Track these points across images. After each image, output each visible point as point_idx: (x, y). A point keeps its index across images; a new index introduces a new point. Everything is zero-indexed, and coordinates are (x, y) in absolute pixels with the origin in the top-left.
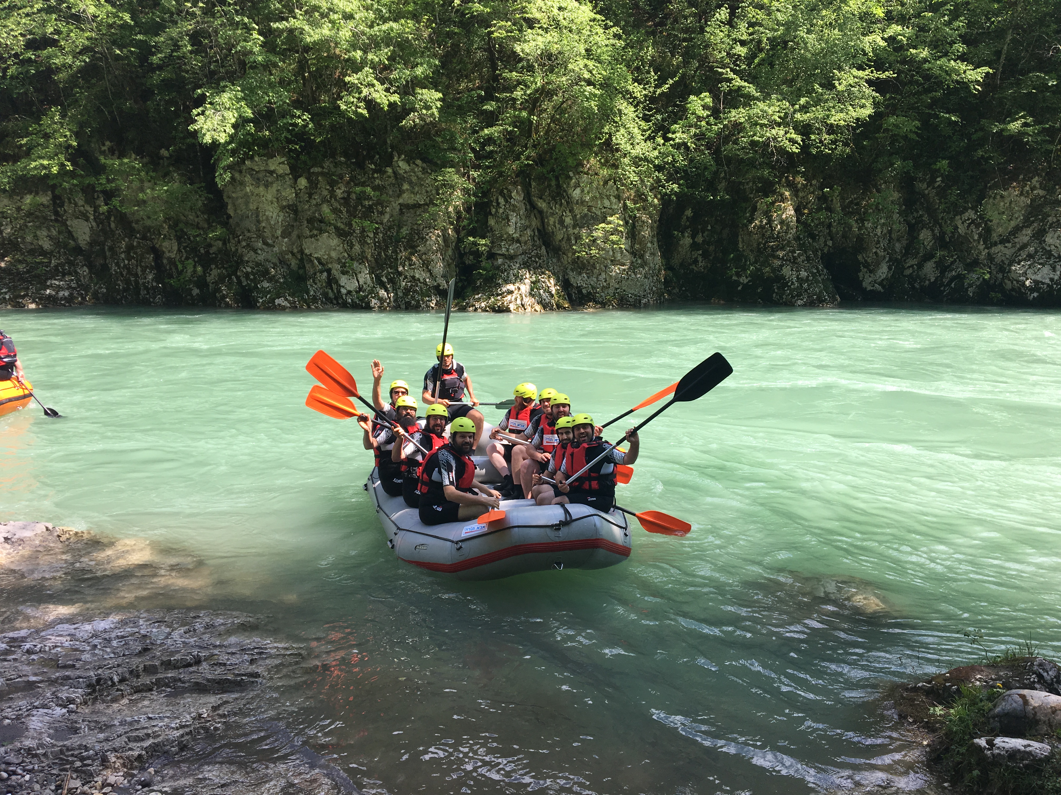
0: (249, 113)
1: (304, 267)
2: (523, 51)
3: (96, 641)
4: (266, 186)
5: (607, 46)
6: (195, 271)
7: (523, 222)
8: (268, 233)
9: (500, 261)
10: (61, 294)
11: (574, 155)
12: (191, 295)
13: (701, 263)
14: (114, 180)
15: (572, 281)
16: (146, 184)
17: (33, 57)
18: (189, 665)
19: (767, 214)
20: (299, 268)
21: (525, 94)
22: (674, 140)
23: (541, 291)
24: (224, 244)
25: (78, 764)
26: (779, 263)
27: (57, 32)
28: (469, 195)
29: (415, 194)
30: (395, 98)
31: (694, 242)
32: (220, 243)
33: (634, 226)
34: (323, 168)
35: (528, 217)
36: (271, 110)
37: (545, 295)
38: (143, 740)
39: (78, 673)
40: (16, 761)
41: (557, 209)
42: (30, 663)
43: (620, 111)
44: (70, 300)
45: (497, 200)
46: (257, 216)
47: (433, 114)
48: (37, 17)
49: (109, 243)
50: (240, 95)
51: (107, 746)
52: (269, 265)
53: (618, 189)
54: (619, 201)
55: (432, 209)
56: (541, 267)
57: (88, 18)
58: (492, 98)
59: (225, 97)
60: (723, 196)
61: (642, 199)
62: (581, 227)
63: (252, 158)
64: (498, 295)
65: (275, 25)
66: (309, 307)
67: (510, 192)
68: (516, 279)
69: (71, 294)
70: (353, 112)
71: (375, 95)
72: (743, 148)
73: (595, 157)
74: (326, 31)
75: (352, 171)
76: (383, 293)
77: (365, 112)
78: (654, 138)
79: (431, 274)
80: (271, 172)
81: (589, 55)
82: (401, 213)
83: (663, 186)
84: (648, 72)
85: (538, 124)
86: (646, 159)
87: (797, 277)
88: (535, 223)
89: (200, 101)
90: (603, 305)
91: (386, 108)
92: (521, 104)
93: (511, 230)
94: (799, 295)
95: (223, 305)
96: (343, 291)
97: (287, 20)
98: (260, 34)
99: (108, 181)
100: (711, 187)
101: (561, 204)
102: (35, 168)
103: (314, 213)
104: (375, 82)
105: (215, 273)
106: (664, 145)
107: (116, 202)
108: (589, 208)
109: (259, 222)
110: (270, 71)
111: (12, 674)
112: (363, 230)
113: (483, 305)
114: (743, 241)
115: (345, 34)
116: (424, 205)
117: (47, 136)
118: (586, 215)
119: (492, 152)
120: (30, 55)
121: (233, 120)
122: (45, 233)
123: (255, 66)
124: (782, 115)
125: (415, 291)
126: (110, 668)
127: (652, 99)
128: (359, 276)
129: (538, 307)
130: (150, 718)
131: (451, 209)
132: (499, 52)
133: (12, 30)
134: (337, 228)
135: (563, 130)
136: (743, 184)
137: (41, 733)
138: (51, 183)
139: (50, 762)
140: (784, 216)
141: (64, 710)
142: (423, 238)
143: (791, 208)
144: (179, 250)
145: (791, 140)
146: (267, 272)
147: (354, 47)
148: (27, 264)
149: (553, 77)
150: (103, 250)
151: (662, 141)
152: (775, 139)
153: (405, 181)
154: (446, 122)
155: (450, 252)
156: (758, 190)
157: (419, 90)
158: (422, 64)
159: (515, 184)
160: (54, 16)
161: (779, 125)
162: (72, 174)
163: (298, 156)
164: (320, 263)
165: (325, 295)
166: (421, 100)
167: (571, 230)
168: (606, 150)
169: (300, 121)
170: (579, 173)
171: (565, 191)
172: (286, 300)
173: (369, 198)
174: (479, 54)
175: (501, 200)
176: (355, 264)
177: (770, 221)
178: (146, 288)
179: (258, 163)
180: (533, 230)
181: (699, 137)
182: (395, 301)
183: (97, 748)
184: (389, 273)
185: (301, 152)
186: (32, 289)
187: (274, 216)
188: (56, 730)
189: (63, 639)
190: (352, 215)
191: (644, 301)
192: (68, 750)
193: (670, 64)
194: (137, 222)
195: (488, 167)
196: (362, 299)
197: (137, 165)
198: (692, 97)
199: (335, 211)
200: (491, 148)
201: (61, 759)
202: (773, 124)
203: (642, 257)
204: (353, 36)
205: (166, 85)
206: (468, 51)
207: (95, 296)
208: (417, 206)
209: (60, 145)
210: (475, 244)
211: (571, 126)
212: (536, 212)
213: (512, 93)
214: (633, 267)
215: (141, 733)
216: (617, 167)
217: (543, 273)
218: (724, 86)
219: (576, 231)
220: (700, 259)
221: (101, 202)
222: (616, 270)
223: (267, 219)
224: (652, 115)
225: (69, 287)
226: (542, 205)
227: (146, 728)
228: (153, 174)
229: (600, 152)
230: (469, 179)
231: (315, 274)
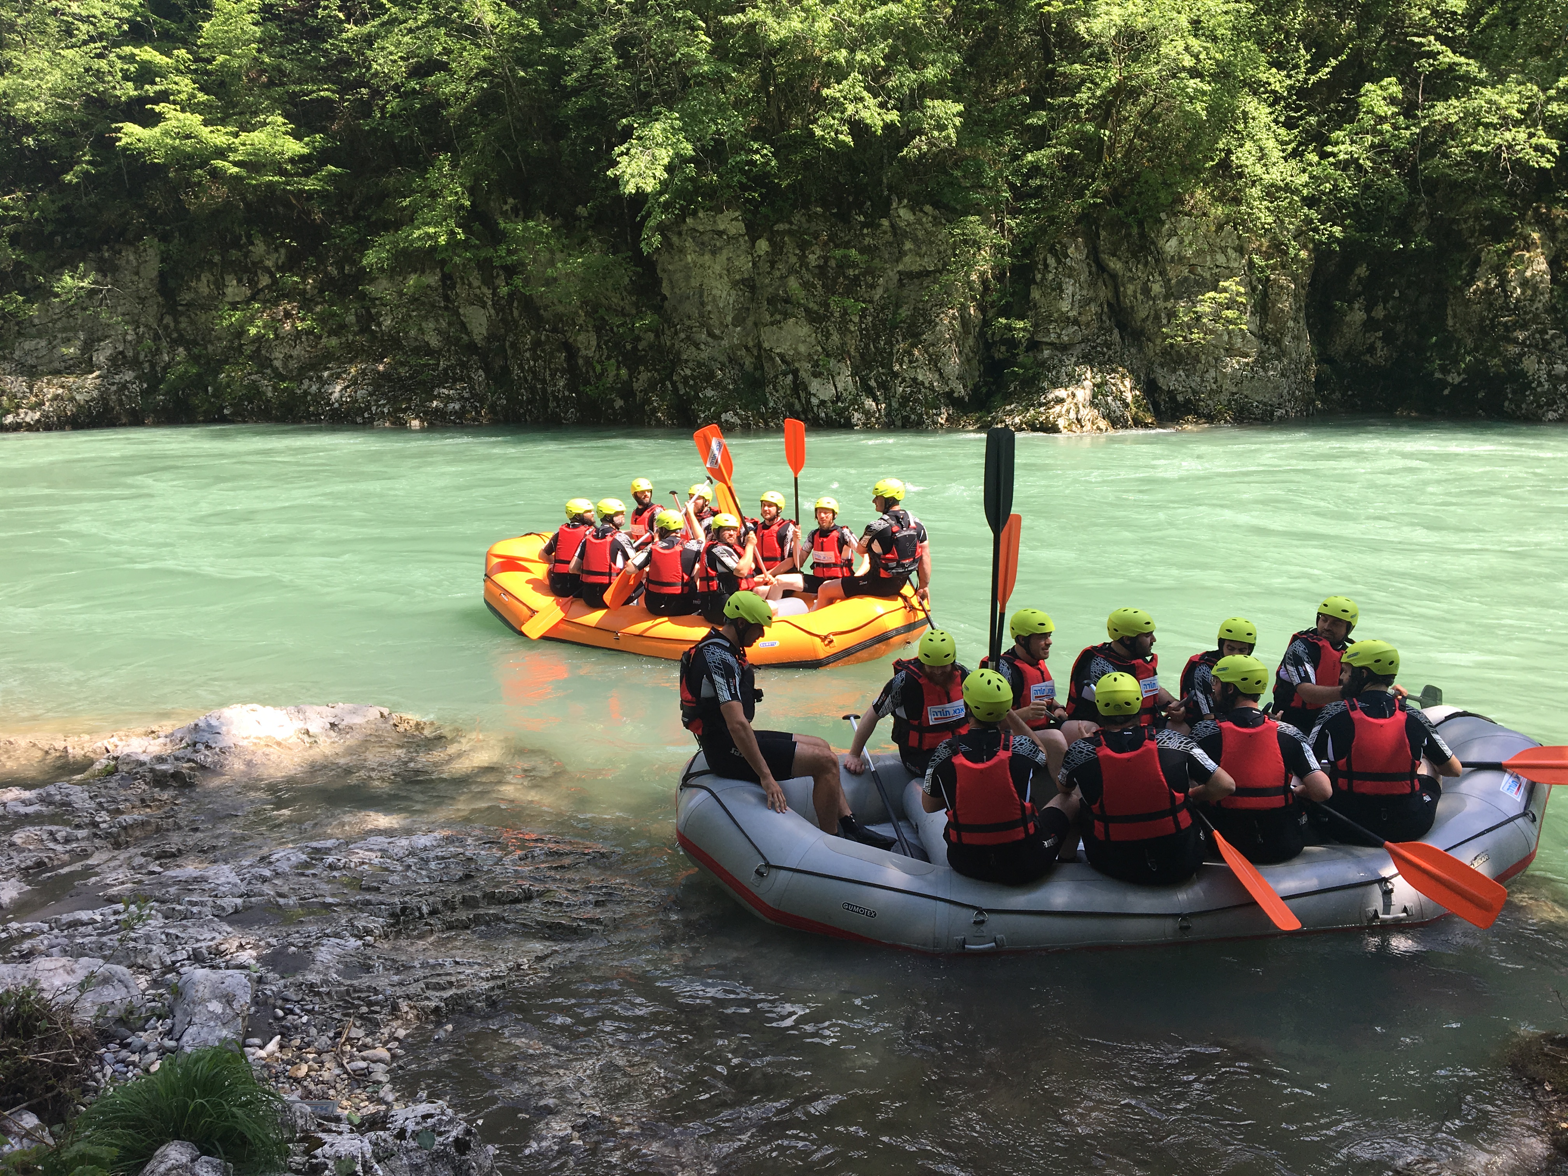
0: (688, 149)
1: (762, 368)
2: (1089, 31)
3: (411, 861)
4: (714, 253)
5: (1226, 13)
6: (618, 375)
7: (1085, 292)
8: (714, 320)
9: (1046, 353)
10: (451, 406)
11: (1170, 186)
12: (613, 408)
13: (1382, 352)
14: (515, 252)
15: (1161, 382)
16: (558, 255)
17: (417, 87)
18: (517, 901)
19: (1499, 270)
20: (756, 369)
21: (1093, 96)
22: (1334, 155)
23: (1110, 399)
24: (657, 336)
25: (364, 1009)
26: (1517, 350)
27: (447, 51)
28: (1003, 255)
29: (922, 256)
30: (893, 116)
31: (1370, 319)
32: (651, 336)
33: (1265, 294)
34: (791, 223)
35: (1092, 284)
36: (720, 143)
37: (1115, 405)
38: (444, 989)
39: (380, 898)
40: (295, 998)
41: (1140, 272)
42: (331, 881)
43: (1245, 113)
44: (461, 414)
45: (1045, 260)
46: (701, 296)
47: (948, 137)
48: (420, 34)
49: (511, 338)
50: (678, 124)
51: (399, 991)
52: (716, 366)
53: (1239, 237)
54: (1242, 255)
55: (944, 278)
56: (1110, 361)
57: (484, 30)
58: (1044, 106)
59: (657, 128)
60: (1421, 242)
61: (1281, 251)
62: (1178, 298)
63: (694, 213)
64: (1041, 405)
65: (727, 19)
66: (766, 424)
67: (1065, 247)
68: (1070, 381)
69: (463, 407)
70: (833, 140)
71: (865, 114)
72: (1459, 163)
73: (1204, 188)
74: (796, 24)
75: (832, 226)
76: (870, 404)
77: (848, 139)
78: (1302, 155)
79: (941, 374)
80: (720, 233)
81: (1197, 29)
82: (901, 284)
83: (1316, 230)
84: (1297, 50)
85: (1113, 142)
86: (1287, 188)
87: (1549, 373)
88: (1104, 293)
89: (627, 134)
90: (1211, 418)
91: (879, 132)
92: (1086, 112)
93: (1065, 306)
94: (1551, 403)
95: (653, 423)
96: (815, 401)
97: (743, 10)
98: (707, 34)
99: (510, 252)
100: (1403, 229)
101: (1146, 264)
102: (419, 238)
103: (777, 289)
104: (865, 94)
105: (644, 376)
106: (1319, 164)
107: (518, 281)
108: (1192, 268)
109: (703, 304)
110: (722, 88)
111: (307, 892)
112: (845, 313)
113: (1017, 420)
114: (1455, 316)
115: (823, 25)
116: (934, 272)
117: (434, 195)
118: (1186, 279)
119: (1041, 187)
120: (414, 84)
121: (666, 161)
122: (432, 325)
123: (701, 80)
124: (1525, 107)
125: (917, 401)
126: (420, 896)
127: (1302, 92)
128: (837, 379)
129: (1103, 424)
130: (457, 963)
131: (974, 277)
132: (1056, 34)
133: (391, 53)
134: (807, 310)
135: (1153, 149)
136: (1457, 222)
137: (328, 968)
138: (439, 257)
139: (333, 1003)
140: (1528, 274)
141: (360, 943)
142: (930, 322)
143: (1542, 259)
144: (599, 346)
145: (1538, 148)
146: (712, 375)
147: (839, 44)
148: (411, 367)
149: (1136, 68)
150: (503, 347)
151: (1316, 159)
152: (1510, 147)
153: (907, 238)
154: (970, 146)
155: (971, 341)
156: (1484, 231)
157: (928, 102)
158: (933, 63)
159: (1074, 235)
160: (443, 30)
161: (1517, 123)
162: (465, 245)
163: (756, 208)
164: (783, 361)
165: (790, 407)
166: (931, 117)
167: (1160, 304)
168: (1223, 177)
169: (758, 157)
170: (1175, 215)
171: (1153, 243)
172: (736, 414)
173: (855, 265)
174: (1027, 39)
175: (1051, 261)
176: (833, 362)
177: (1503, 282)
178: (556, 398)
179: (702, 221)
180: (1101, 305)
181: (1380, 149)
182: (888, 415)
183: (388, 992)
184: (879, 375)
185: (761, 203)
186: (416, 400)
187: (724, 295)
188: (346, 965)
189: (372, 855)
190: (830, 290)
191: (1278, 413)
192: (355, 991)
193: (1334, 33)
194: (546, 308)
195: (1034, 211)
196: (840, 413)
197: (546, 229)
198: (1368, 86)
199: (807, 286)
200: (1038, 182)
201: (347, 1002)
202: (1506, 122)
203: (1278, 343)
204: (836, 26)
205: (586, 115)
206: (1010, 36)
207: (492, 408)
208: (924, 274)
209: (450, 206)
210: (1009, 328)
211: (1166, 142)
212: (1105, 276)
213: (1073, 96)
214: (1262, 360)
215: (442, 980)
216: (1237, 201)
217: (1114, 371)
218: (1424, 65)
219: (1169, 305)
220: (1379, 344)
221: (501, 282)
222: (1233, 364)
223: (714, 300)
224: (1301, 118)
225: (461, 398)
226: (1115, 265)
227: (450, 974)
228: (566, 242)
229: (1213, 179)
230: (1002, 232)
231: (776, 377)
